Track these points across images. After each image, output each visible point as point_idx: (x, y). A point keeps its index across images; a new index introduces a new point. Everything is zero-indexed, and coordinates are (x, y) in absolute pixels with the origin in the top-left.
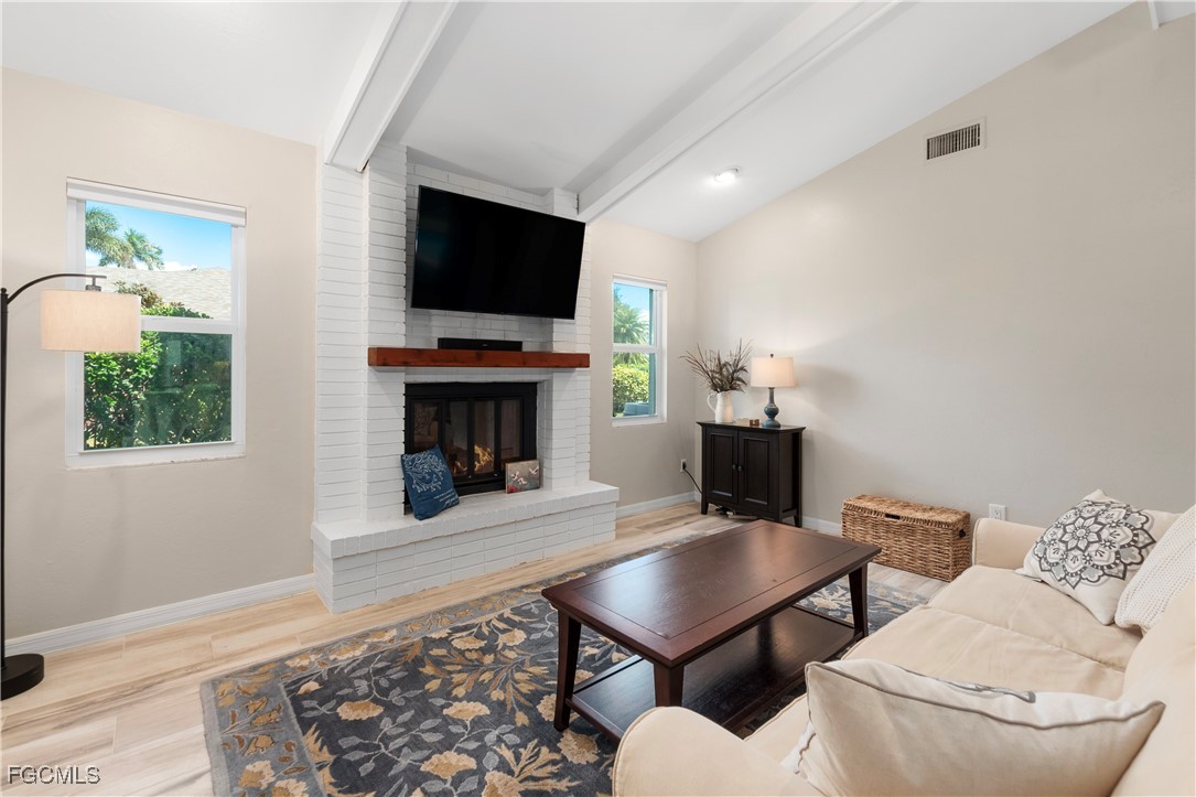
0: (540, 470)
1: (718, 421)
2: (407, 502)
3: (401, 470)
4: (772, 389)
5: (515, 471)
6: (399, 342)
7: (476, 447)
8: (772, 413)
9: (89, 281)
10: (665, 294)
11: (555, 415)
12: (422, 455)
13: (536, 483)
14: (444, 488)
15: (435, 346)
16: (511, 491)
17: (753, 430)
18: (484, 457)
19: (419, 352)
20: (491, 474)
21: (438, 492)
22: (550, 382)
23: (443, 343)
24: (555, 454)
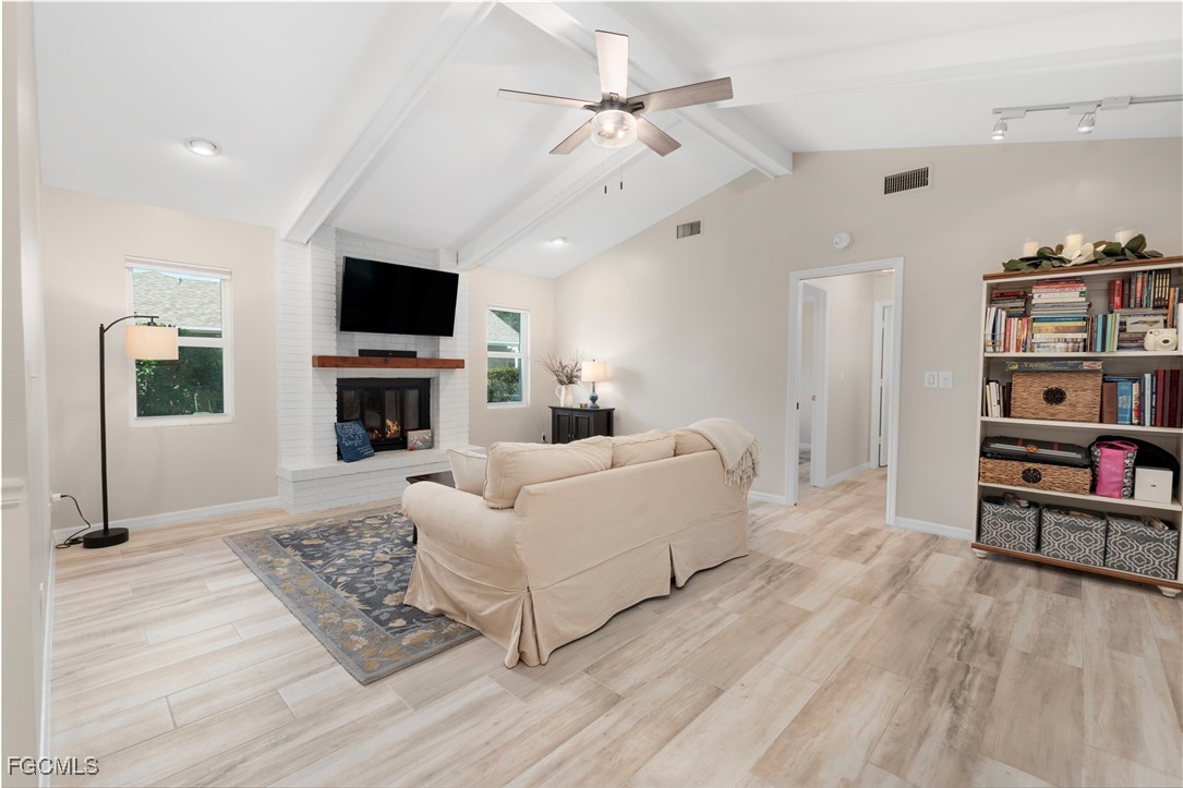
0: (432, 437)
1: (562, 406)
2: (339, 453)
3: (334, 432)
4: (594, 383)
5: (414, 436)
6: (332, 352)
7: (388, 421)
8: (594, 399)
9: (149, 320)
10: (529, 317)
11: (441, 401)
12: (348, 424)
13: (430, 445)
14: (364, 444)
15: (357, 355)
16: (411, 450)
17: (582, 410)
18: (392, 427)
19: (346, 358)
20: (397, 439)
21: (359, 446)
22: (438, 378)
23: (362, 352)
24: (441, 425)
